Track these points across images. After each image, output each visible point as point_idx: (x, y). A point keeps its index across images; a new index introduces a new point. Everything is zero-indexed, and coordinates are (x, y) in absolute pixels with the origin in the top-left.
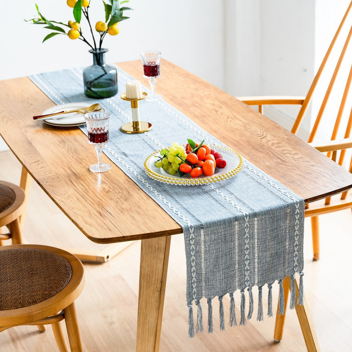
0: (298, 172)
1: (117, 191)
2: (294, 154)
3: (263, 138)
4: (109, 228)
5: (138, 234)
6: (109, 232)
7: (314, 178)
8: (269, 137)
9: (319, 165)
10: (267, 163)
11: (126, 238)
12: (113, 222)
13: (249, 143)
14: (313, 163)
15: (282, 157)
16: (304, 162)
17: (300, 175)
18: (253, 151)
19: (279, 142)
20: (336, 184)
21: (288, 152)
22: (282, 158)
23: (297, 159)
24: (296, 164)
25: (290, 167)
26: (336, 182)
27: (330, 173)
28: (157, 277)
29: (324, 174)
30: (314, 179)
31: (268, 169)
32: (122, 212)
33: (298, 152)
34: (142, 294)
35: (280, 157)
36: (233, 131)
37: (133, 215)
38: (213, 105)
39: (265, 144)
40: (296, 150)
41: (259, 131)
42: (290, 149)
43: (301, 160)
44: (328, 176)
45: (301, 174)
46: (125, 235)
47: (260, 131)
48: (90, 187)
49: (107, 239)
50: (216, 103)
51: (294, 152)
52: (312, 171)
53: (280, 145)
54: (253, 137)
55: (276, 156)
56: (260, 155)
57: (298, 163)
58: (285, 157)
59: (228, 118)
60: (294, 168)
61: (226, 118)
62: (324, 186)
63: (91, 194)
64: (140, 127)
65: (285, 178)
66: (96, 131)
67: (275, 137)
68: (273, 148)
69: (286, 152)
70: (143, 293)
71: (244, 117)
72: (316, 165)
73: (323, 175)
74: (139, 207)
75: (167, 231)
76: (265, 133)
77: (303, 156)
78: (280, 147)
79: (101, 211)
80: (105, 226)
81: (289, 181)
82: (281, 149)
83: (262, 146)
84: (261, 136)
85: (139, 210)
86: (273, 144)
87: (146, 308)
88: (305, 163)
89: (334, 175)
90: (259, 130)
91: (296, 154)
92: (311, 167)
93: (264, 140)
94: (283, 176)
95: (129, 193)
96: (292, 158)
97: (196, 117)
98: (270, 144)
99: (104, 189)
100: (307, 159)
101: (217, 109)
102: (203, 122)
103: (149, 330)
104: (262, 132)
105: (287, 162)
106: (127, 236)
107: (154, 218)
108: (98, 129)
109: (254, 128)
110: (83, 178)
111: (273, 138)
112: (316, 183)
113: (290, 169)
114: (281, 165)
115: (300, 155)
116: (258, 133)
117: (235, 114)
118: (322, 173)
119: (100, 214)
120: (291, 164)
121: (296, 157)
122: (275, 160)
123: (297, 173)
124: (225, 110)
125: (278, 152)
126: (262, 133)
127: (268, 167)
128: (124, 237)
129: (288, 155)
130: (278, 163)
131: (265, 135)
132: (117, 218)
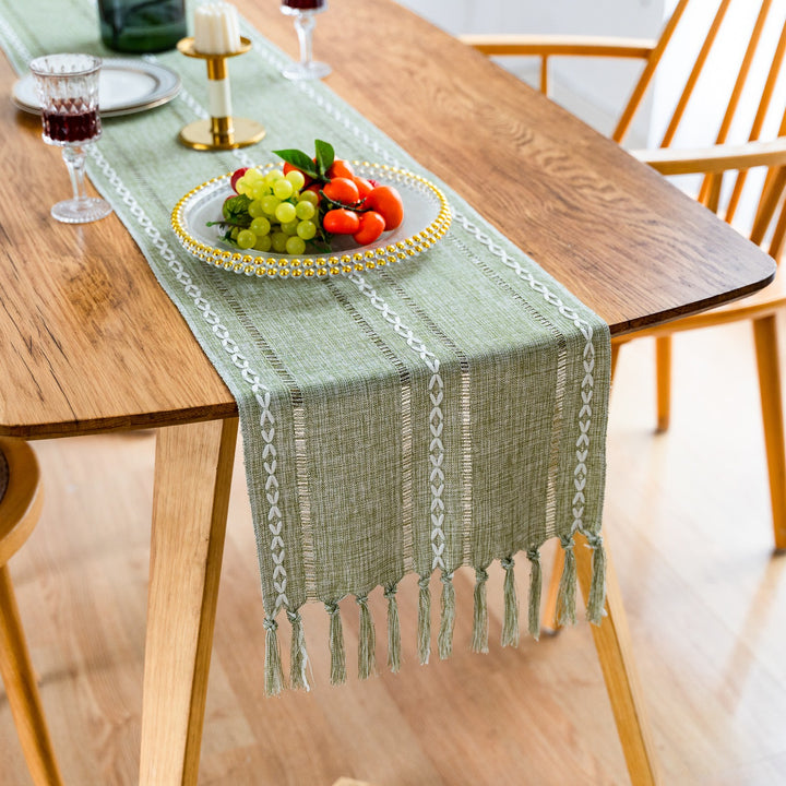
0: (611, 240)
1: (99, 279)
2: (604, 190)
3: (524, 144)
4: (39, 393)
5: (122, 413)
6: (37, 403)
7: (656, 258)
8: (540, 142)
9: (670, 222)
10: (528, 213)
11: (83, 427)
12: (59, 374)
13: (484, 155)
14: (652, 216)
15: (570, 195)
16: (628, 211)
17: (616, 249)
18: (494, 179)
19: (563, 155)
20: (719, 279)
21: (586, 182)
22: (568, 199)
23: (611, 202)
24: (606, 216)
25: (589, 225)
26: (717, 271)
27: (700, 245)
28: (196, 527)
29: (684, 248)
30: (656, 262)
31: (527, 228)
32: (93, 342)
33: (613, 184)
34: (157, 568)
35: (563, 195)
36: (445, 123)
37: (123, 351)
38: (406, 57)
39: (529, 161)
40: (608, 178)
41: (515, 125)
42: (593, 175)
43: (622, 205)
44: (694, 255)
45: (619, 244)
46: (80, 417)
47: (519, 127)
48: (30, 264)
49: (24, 426)
50: (416, 53)
51: (602, 185)
52: (649, 236)
53: (567, 164)
54: (497, 142)
55: (552, 192)
56: (512, 188)
57: (611, 214)
58: (577, 196)
59: (439, 90)
60: (600, 228)
61: (432, 89)
62: (683, 283)
63: (25, 284)
64: (231, 131)
65: (574, 254)
66: (68, 107)
67: (555, 141)
68: (548, 170)
69: (582, 182)
70: (160, 567)
71: (479, 89)
72: (663, 220)
73: (681, 252)
74: (147, 328)
75: (211, 407)
76: (529, 132)
77: (627, 196)
78: (565, 169)
79: (36, 339)
80: (31, 387)
81: (585, 264)
82: (568, 174)
83: (519, 166)
84: (518, 139)
85: (146, 339)
86: (548, 161)
87: (168, 606)
88: (634, 215)
89: (710, 251)
90: (516, 123)
91: (608, 189)
92: (650, 227)
93: (526, 151)
94: (567, 250)
95: (131, 284)
96: (596, 200)
97: (357, 85)
98: (540, 159)
99: (67, 270)
100: (637, 203)
101: (415, 67)
102: (374, 99)
103: (174, 667)
104: (522, 127)
105: (582, 211)
106: (87, 421)
107: (182, 363)
108: (72, 100)
109: (503, 116)
110: (19, 239)
111: (551, 145)
112: (659, 272)
113: (588, 230)
114: (567, 220)
115: (619, 193)
116: (513, 131)
117: (458, 81)
118: (679, 245)
119: (30, 346)
120: (592, 217)
121: (608, 197)
122: (550, 205)
123: (609, 241)
124: (435, 73)
125: (561, 184)
126: (521, 132)
127: (529, 222)
128: (77, 422)
129: (586, 191)
130: (557, 211)
131: (528, 137)
132: (73, 360)
